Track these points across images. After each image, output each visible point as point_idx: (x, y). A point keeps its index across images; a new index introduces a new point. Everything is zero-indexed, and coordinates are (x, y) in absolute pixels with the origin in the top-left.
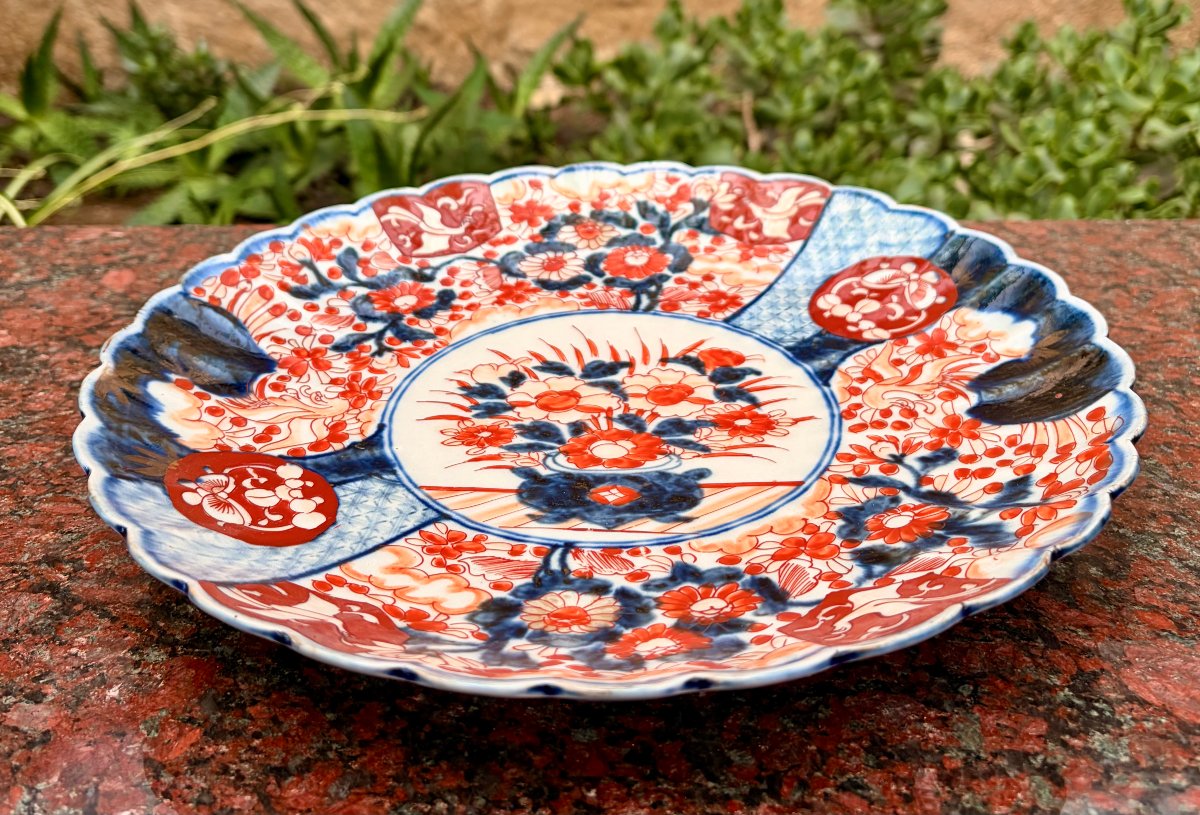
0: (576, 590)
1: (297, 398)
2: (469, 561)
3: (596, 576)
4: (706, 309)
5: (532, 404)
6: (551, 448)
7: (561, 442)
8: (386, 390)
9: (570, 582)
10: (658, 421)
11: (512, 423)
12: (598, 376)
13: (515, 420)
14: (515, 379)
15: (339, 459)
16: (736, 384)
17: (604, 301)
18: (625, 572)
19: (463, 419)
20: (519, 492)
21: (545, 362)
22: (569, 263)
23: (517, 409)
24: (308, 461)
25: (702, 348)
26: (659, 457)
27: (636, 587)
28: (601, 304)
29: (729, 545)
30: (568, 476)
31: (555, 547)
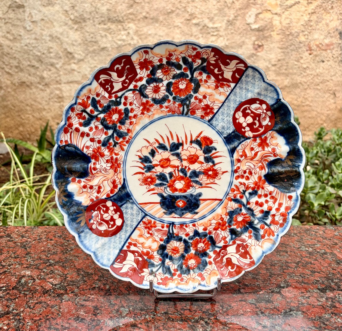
0: (176, 240)
1: (101, 172)
2: (154, 231)
3: (179, 235)
4: (203, 114)
5: (159, 165)
6: (166, 185)
7: (167, 182)
8: (121, 163)
9: (174, 237)
10: (190, 171)
11: (155, 174)
12: (174, 151)
13: (156, 173)
14: (153, 153)
15: (118, 196)
16: (210, 155)
17: (173, 110)
18: (185, 233)
19: (143, 173)
20: (160, 203)
21: (160, 144)
22: (161, 88)
23: (156, 168)
24: (112, 198)
25: (202, 136)
26: (191, 188)
27: (187, 238)
28: (173, 111)
29: (205, 223)
30: (170, 196)
31: (170, 224)
